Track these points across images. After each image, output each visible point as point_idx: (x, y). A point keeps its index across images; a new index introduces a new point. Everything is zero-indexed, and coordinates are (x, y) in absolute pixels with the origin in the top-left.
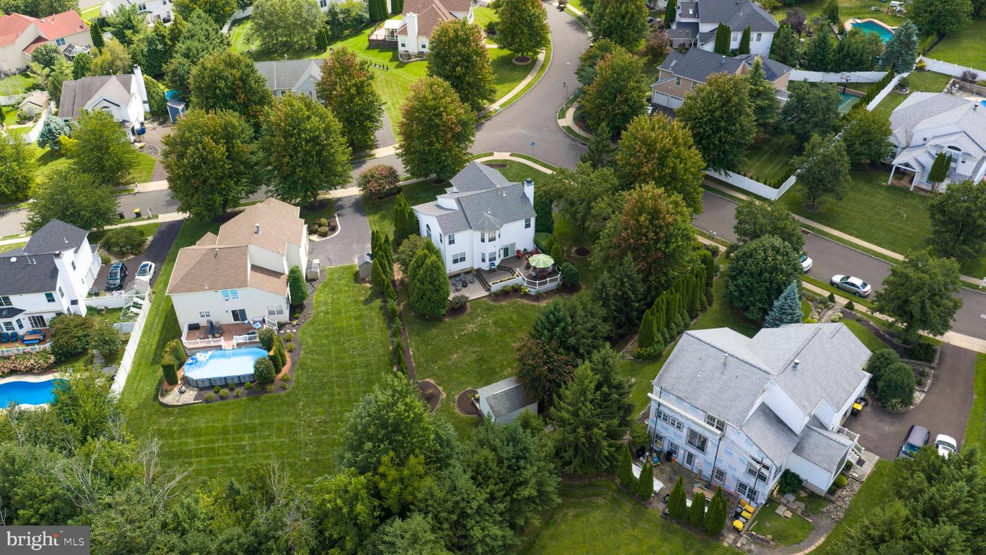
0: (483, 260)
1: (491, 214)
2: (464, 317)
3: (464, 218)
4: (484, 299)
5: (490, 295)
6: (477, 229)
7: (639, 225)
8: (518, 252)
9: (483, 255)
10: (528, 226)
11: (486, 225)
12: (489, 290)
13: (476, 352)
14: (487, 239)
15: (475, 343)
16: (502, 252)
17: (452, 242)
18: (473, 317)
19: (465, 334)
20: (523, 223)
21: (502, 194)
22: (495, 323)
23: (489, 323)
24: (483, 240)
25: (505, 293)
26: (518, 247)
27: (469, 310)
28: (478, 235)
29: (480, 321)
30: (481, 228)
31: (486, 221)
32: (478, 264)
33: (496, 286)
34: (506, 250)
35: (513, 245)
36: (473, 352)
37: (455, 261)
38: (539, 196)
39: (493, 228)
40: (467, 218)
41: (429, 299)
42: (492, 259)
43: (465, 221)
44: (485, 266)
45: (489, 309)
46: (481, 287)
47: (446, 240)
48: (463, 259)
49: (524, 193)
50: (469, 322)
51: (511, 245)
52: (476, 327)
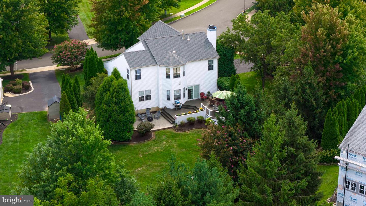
0: (169, 99)
1: (176, 54)
2: (150, 142)
3: (150, 56)
4: (169, 130)
5: (175, 127)
6: (162, 64)
7: (317, 39)
8: (202, 94)
9: (168, 92)
10: (211, 68)
11: (171, 61)
12: (174, 123)
13: (161, 166)
14: (172, 76)
15: (159, 159)
16: (187, 92)
17: (138, 77)
18: (157, 142)
19: (150, 154)
20: (205, 64)
21: (187, 39)
22: (179, 146)
23: (173, 146)
24: (168, 77)
25: (191, 124)
26: (201, 90)
27: (153, 137)
28: (162, 71)
29: (165, 144)
30: (165, 63)
31: (171, 58)
32: (163, 103)
33: (181, 118)
34: (190, 92)
35: (197, 86)
36: (157, 166)
37: (141, 99)
38: (222, 42)
39: (178, 64)
40: (153, 56)
41: (115, 121)
42: (177, 98)
43: (151, 59)
44: (170, 105)
45: (174, 136)
46: (166, 121)
47: (133, 74)
48: (148, 98)
49: (207, 39)
50: (154, 145)
51: (195, 86)
52: (161, 149)
